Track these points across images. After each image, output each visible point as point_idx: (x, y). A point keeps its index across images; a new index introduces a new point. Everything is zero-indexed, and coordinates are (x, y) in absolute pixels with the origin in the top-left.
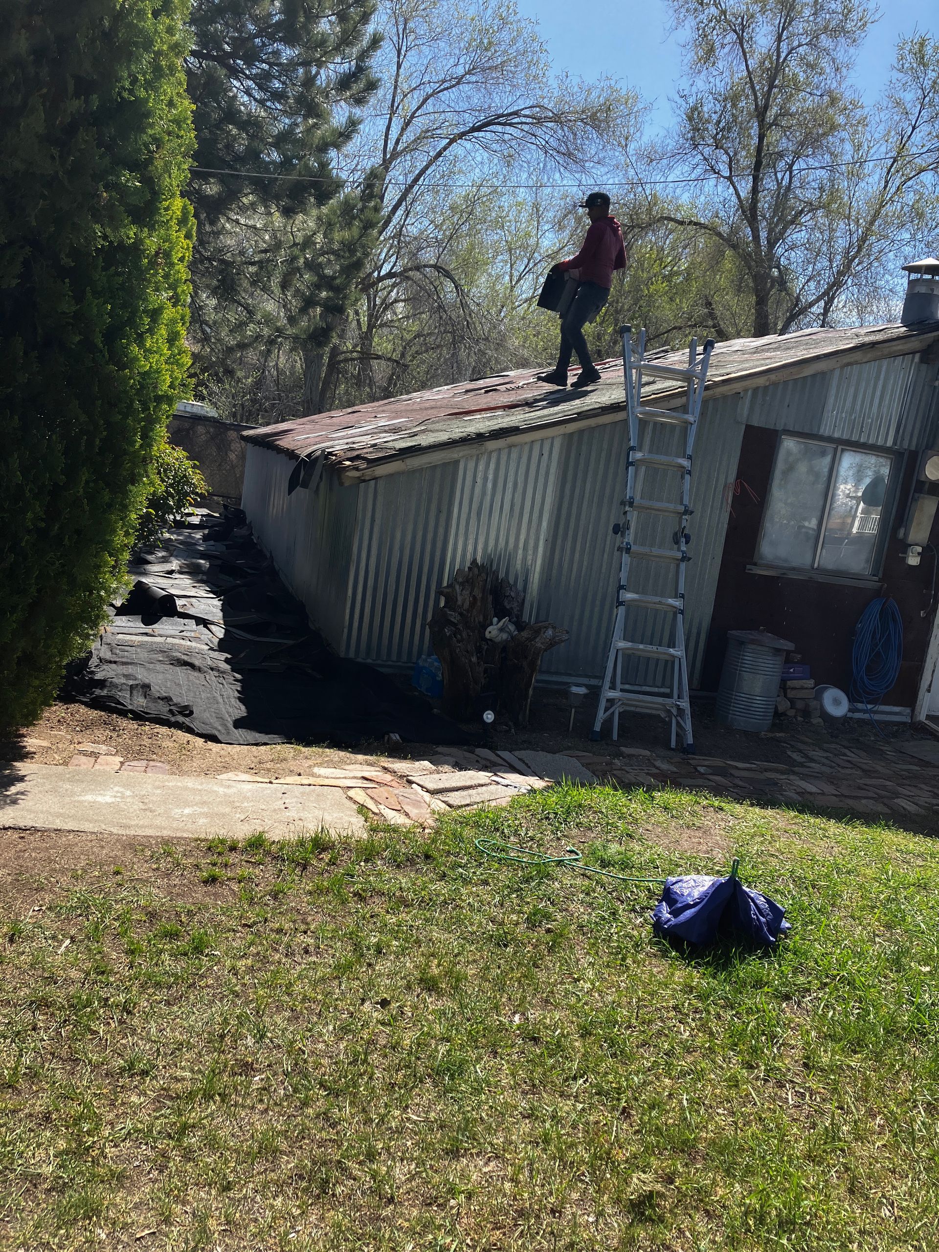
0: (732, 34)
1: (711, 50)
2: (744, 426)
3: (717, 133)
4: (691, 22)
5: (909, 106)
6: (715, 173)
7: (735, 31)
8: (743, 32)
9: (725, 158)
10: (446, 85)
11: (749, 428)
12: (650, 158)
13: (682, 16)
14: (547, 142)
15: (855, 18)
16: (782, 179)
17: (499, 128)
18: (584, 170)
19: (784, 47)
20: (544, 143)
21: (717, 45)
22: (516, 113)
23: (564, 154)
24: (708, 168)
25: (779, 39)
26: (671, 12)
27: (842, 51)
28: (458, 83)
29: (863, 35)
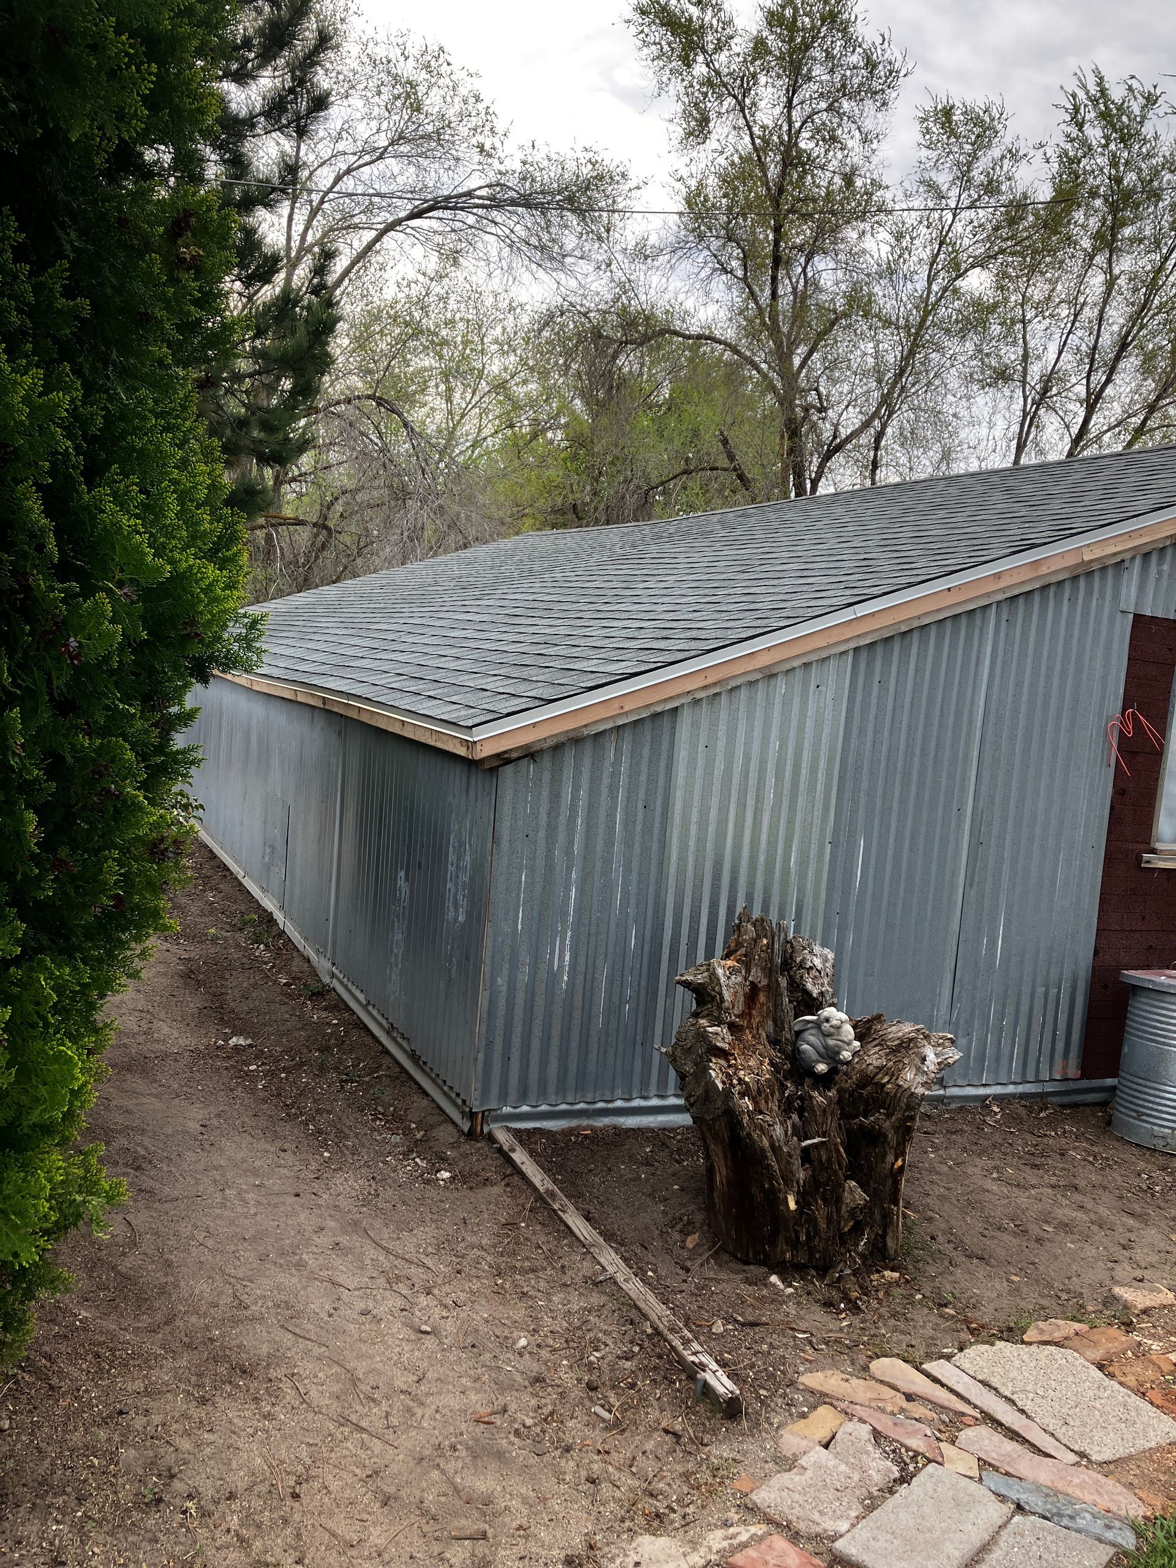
0: (730, 99)
1: (704, 121)
2: (1131, 616)
3: (730, 222)
4: (677, 86)
5: (944, 188)
6: (727, 272)
7: (734, 96)
8: (744, 96)
9: (737, 252)
10: (367, 158)
11: (1138, 617)
12: (642, 253)
13: (665, 79)
14: (512, 231)
15: (882, 73)
16: (797, 282)
17: (448, 214)
18: (562, 267)
19: (796, 114)
20: (508, 232)
21: (712, 115)
22: (469, 194)
23: (535, 247)
24: (717, 266)
25: (789, 105)
26: (651, 75)
27: (870, 116)
28: (380, 158)
29: (894, 94)
